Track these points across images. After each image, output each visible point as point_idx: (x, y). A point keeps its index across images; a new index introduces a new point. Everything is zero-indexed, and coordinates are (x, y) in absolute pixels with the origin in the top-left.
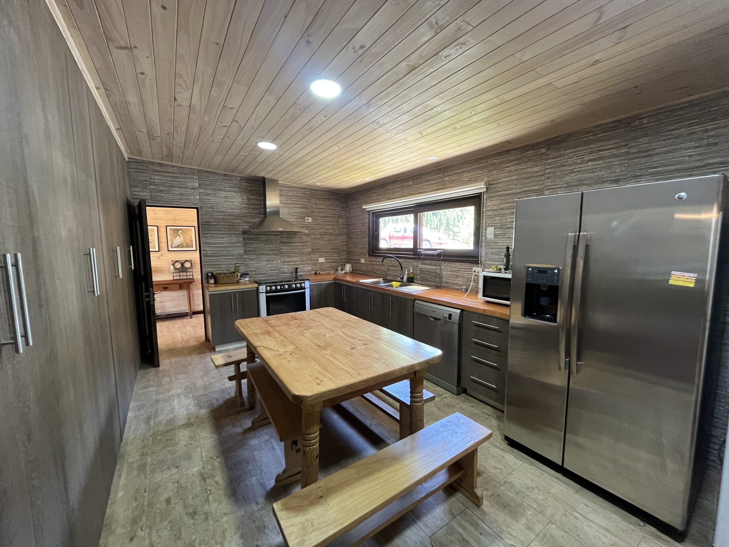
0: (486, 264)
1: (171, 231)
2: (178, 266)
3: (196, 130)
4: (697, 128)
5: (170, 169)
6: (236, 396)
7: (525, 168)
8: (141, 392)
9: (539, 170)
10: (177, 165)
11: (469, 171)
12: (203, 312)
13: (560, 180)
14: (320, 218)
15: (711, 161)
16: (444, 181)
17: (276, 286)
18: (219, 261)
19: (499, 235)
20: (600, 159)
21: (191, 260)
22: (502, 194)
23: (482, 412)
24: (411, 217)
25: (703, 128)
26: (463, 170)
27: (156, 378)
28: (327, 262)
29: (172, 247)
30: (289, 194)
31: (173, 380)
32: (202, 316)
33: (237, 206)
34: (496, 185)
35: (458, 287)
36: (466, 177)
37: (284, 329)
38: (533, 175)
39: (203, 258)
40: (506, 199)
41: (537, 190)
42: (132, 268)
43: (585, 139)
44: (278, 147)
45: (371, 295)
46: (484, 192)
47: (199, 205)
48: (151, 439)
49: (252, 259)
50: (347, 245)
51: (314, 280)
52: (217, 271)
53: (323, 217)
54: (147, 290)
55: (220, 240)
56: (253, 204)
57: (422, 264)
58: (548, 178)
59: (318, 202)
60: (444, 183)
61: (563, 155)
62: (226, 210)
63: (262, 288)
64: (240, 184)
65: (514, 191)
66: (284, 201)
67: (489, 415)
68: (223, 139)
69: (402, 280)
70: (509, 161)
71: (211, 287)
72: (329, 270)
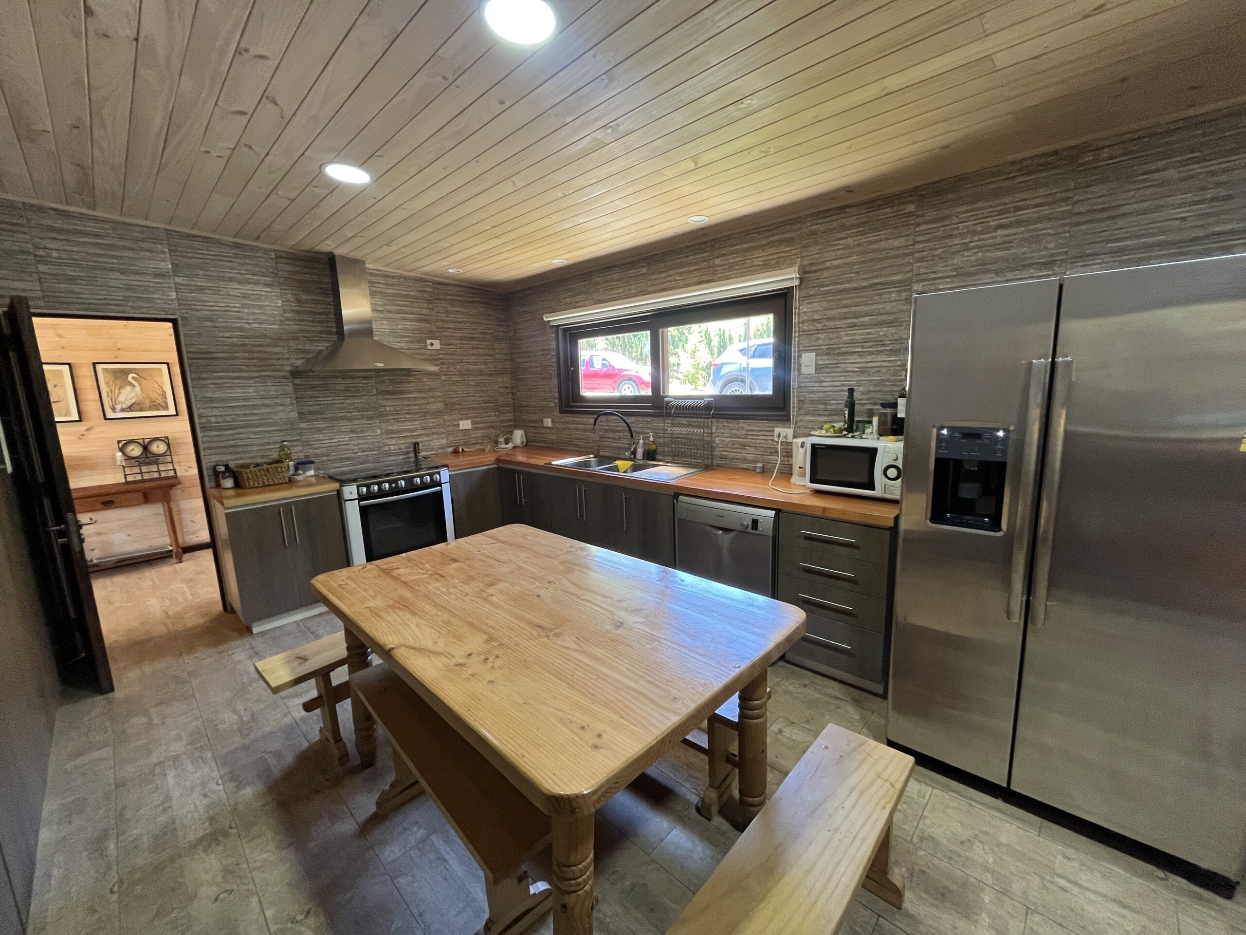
0: (801, 421)
1: (107, 375)
2: (135, 451)
3: (158, 119)
4: (1197, 168)
5: (90, 227)
6: (323, 742)
7: (876, 242)
8: (69, 766)
9: (904, 244)
10: (108, 216)
11: (763, 247)
12: (212, 545)
13: (944, 264)
14: (458, 342)
15: (1218, 229)
16: (713, 267)
17: (379, 484)
18: (241, 439)
19: (826, 366)
20: (1019, 223)
21: (167, 438)
22: (831, 290)
23: (826, 695)
24: (645, 336)
25: (1208, 169)
26: (752, 244)
27: (108, 724)
28: (476, 428)
29: (114, 409)
30: (388, 291)
31: (155, 722)
32: (208, 554)
33: (272, 315)
34: (818, 274)
35: (745, 466)
36: (758, 258)
37: (438, 589)
38: (891, 253)
39: (200, 435)
40: (838, 300)
41: (900, 282)
42: (5, 469)
43: (992, 186)
44: (375, 179)
45: (580, 490)
46: (796, 286)
47: (177, 313)
48: (115, 897)
49: (319, 430)
50: (513, 394)
51: (457, 466)
52: (237, 459)
53: (462, 338)
54: (60, 519)
55: (238, 393)
56: (311, 313)
57: (673, 425)
58: (921, 260)
59: (451, 309)
60: (712, 269)
61: (948, 217)
62: (246, 326)
63: (350, 491)
64: (276, 268)
65: (855, 285)
66: (380, 305)
67: (838, 698)
68: (234, 149)
69: (632, 456)
70: (843, 228)
71: (228, 498)
72: (481, 444)
